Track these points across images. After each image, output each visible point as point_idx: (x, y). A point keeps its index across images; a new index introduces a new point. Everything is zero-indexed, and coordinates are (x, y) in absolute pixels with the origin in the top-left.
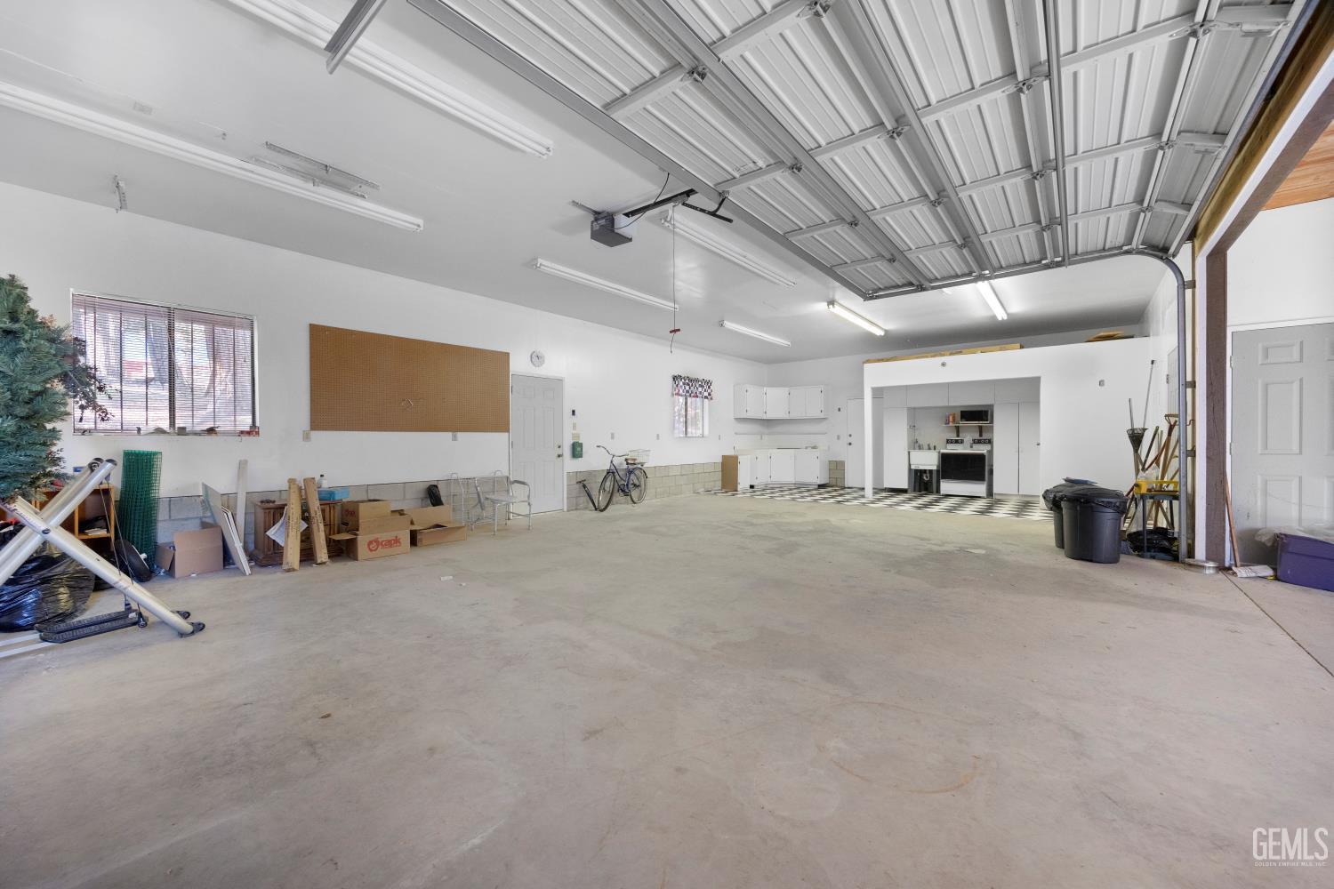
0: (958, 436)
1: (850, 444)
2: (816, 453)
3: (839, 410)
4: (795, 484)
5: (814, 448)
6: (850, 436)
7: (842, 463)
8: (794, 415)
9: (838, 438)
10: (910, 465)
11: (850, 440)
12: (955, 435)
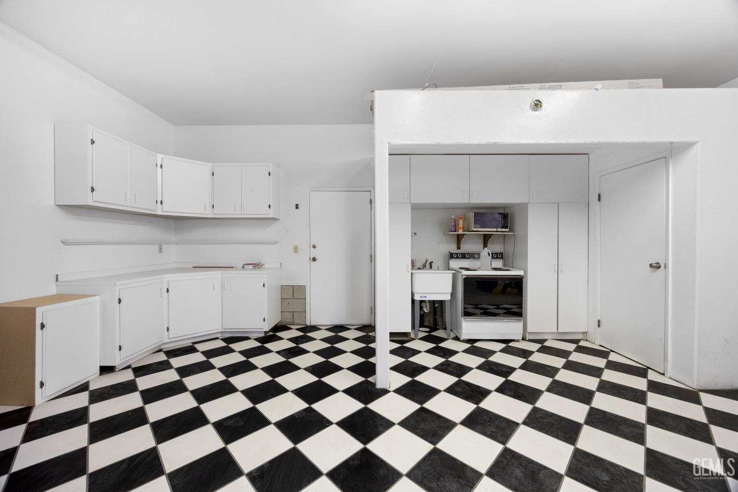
0: (459, 248)
1: (314, 259)
2: (260, 276)
3: (297, 207)
4: (222, 332)
5: (257, 266)
6: (314, 247)
7: (302, 289)
8: (220, 212)
9: (296, 249)
10: (413, 294)
11: (314, 253)
12: (455, 246)
